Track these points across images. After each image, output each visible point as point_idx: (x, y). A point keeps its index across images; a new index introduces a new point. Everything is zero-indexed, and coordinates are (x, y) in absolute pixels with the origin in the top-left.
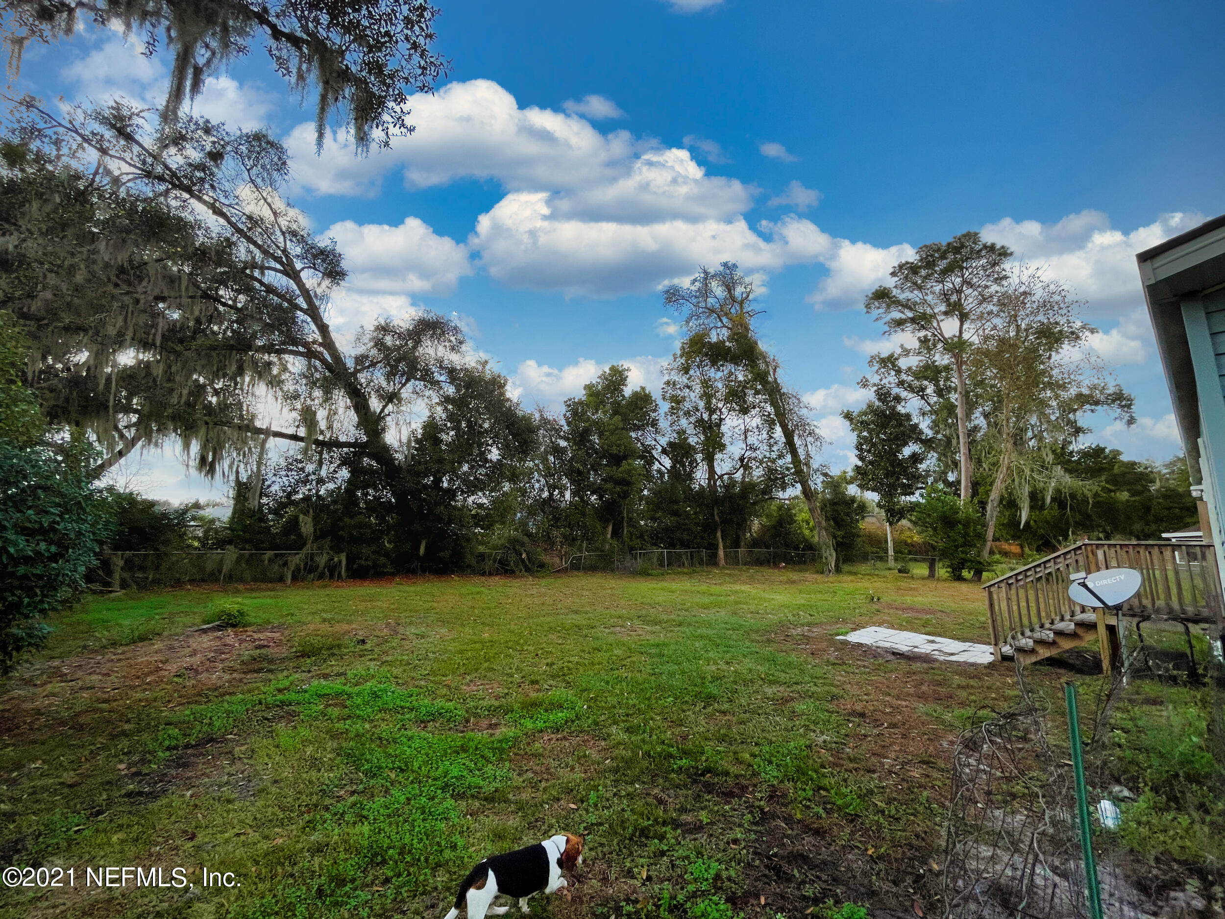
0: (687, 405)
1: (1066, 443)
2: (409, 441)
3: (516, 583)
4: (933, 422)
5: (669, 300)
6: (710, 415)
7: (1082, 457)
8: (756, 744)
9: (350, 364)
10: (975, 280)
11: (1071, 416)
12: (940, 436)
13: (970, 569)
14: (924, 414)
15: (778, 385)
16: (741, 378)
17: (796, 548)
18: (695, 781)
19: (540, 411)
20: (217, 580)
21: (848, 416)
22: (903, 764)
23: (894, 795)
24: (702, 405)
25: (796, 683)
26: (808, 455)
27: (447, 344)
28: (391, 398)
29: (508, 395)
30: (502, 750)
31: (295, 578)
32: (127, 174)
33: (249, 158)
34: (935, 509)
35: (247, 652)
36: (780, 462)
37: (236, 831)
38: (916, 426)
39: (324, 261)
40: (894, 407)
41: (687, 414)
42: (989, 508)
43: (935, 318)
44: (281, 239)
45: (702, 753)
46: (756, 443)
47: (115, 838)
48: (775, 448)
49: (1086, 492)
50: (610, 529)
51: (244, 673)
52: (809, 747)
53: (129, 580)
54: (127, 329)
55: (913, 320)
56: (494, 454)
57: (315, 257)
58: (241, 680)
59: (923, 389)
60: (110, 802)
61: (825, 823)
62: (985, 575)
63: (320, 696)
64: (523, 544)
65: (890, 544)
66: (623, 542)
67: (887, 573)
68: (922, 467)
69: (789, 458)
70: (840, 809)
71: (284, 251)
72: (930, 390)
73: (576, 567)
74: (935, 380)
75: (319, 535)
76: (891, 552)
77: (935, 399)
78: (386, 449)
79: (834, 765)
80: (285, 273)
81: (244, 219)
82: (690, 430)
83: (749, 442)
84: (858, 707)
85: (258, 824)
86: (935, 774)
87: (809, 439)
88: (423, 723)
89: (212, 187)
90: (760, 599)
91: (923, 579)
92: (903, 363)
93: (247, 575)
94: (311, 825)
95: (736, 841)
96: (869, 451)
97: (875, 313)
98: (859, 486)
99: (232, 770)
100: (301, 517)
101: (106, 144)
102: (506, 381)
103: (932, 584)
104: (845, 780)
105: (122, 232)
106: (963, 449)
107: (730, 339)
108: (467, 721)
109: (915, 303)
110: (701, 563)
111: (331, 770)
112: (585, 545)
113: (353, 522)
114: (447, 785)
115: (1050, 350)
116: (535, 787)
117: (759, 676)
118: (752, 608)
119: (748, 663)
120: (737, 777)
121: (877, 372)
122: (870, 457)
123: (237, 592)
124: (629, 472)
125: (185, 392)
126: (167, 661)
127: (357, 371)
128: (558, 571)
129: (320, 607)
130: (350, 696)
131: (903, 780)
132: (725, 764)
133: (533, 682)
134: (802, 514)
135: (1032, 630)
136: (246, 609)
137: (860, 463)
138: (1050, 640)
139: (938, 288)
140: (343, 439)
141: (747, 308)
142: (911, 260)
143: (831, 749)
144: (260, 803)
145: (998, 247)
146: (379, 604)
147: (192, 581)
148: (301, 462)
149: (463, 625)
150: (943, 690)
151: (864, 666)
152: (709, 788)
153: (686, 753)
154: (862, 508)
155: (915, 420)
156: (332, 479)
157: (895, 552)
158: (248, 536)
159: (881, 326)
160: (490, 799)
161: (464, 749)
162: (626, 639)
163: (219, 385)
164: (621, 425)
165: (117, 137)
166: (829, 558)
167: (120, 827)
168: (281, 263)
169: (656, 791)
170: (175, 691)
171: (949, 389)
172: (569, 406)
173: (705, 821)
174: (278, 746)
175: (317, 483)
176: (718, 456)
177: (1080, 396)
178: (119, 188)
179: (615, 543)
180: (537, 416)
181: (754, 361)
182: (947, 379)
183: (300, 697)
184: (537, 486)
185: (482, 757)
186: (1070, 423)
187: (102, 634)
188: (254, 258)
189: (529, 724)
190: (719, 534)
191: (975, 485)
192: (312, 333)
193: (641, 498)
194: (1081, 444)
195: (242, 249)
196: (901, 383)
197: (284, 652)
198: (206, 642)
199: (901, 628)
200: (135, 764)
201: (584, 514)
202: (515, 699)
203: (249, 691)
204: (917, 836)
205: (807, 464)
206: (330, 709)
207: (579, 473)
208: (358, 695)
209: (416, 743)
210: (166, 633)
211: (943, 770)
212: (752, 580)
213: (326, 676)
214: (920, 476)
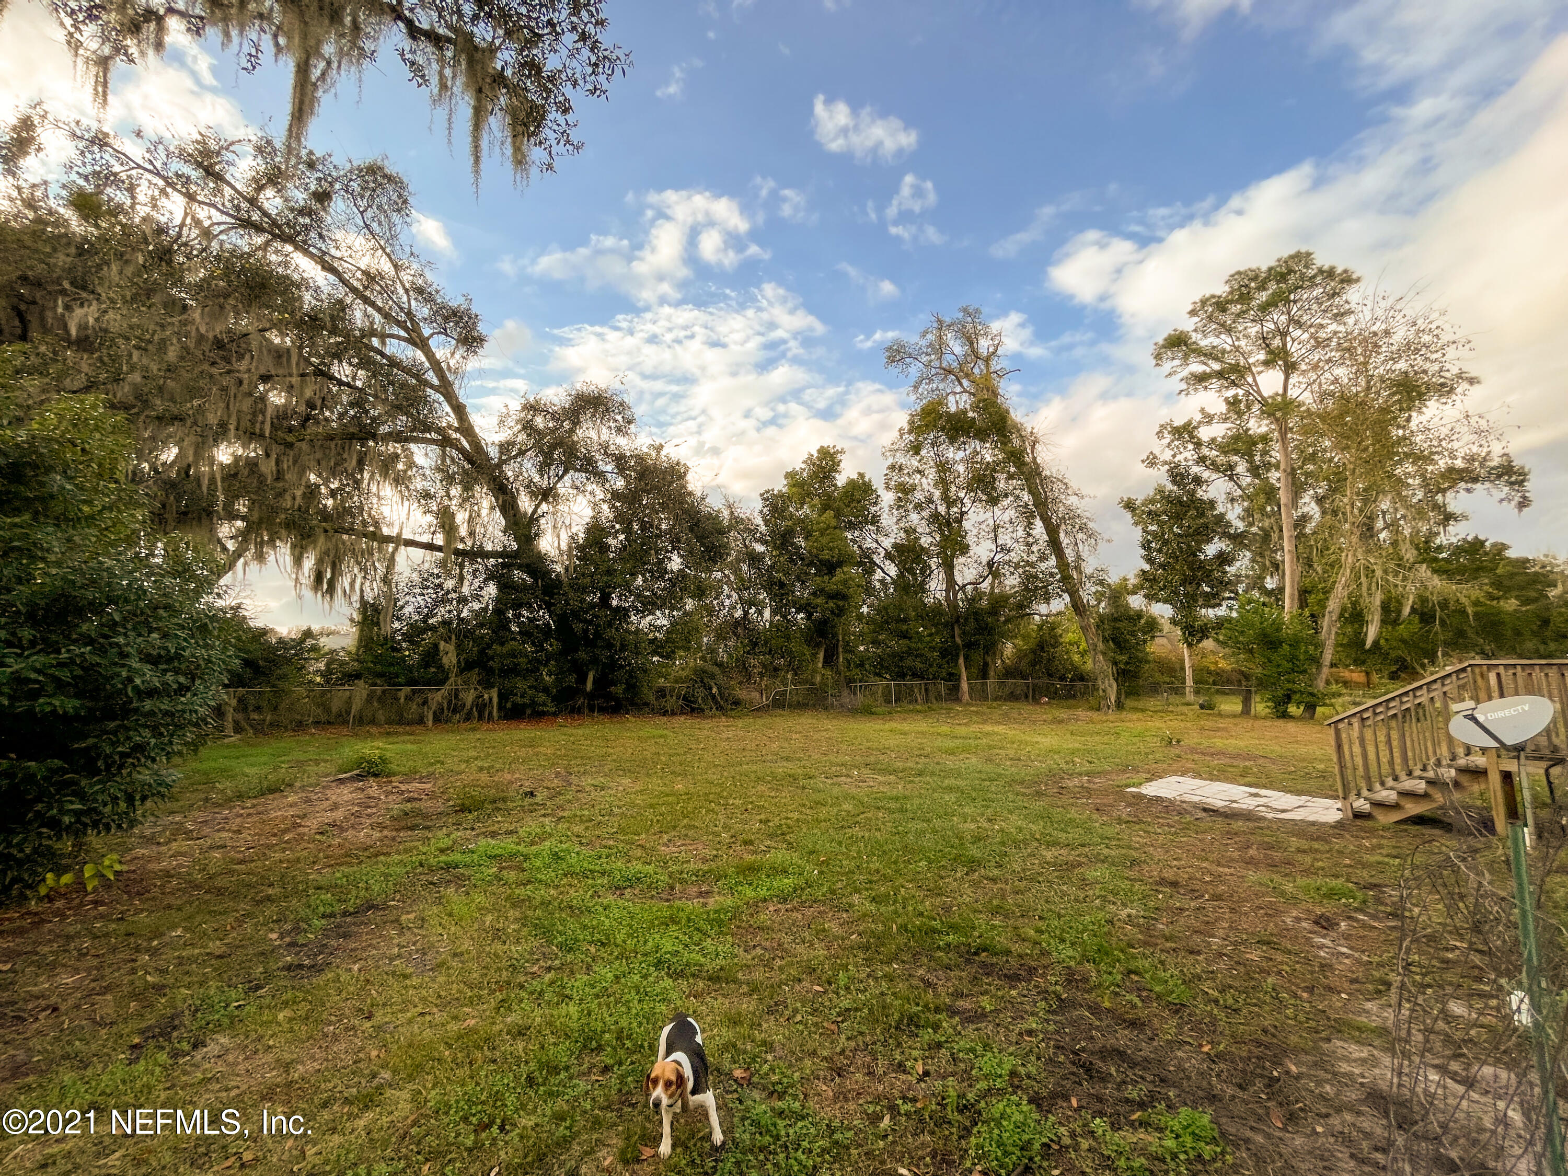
0: (919, 496)
1: (1433, 535)
2: (570, 548)
3: (707, 724)
4: (1246, 510)
5: (891, 360)
6: (948, 508)
7: (1453, 554)
8: (1040, 918)
9: (493, 452)
10: (1305, 318)
11: (1439, 497)
12: (1254, 529)
13: (1298, 704)
14: (1232, 500)
15: (1038, 466)
16: (989, 458)
17: (1063, 678)
18: (968, 961)
19: (730, 507)
20: (345, 722)
21: (1129, 505)
22: (1235, 944)
23: (1229, 981)
24: (937, 494)
25: (1083, 846)
26: (1079, 557)
27: (612, 424)
28: (546, 494)
29: (690, 487)
30: (720, 923)
31: (437, 719)
32: (219, 224)
33: (362, 197)
34: (1251, 625)
35: (396, 806)
36: (1043, 566)
37: (419, 1010)
38: (1221, 517)
39: (457, 323)
40: (1194, 492)
41: (919, 507)
42: (1325, 623)
43: (1249, 368)
44: (405, 299)
45: (974, 928)
46: (1009, 543)
47: (281, 1016)
48: (1035, 548)
49: (1463, 600)
50: (821, 656)
51: (397, 830)
52: (1110, 922)
53: (243, 724)
54: (229, 416)
55: (1220, 375)
56: (675, 563)
57: (446, 319)
58: (394, 839)
59: (1231, 467)
60: (268, 975)
61: (1143, 1013)
62: (1320, 710)
63: (490, 857)
64: (713, 676)
65: (1188, 672)
66: (838, 673)
67: (1185, 709)
68: (1231, 570)
69: (1053, 561)
70: (1159, 997)
71: (409, 314)
72: (1242, 468)
73: (779, 704)
74: (1248, 454)
75: (466, 667)
76: (1189, 682)
77: (1249, 480)
78: (541, 558)
79: (1146, 944)
80: (411, 341)
81: (359, 274)
82: (923, 528)
83: (1000, 542)
84: (1169, 874)
85: (443, 1003)
86: (1279, 957)
87: (1080, 536)
88: (619, 889)
89: (321, 236)
90: (1021, 742)
91: (1235, 716)
92: (1205, 433)
93: (381, 716)
94: (504, 1005)
95: (1030, 1033)
96: (1159, 551)
97: (1167, 366)
98: (1146, 596)
99: (403, 940)
100: (442, 644)
101: (193, 188)
102: (687, 469)
103: (1247, 723)
104: (1162, 962)
105: (218, 296)
106: (1287, 545)
107: (975, 408)
108: (672, 888)
109: (1224, 352)
110: (939, 698)
111: (518, 942)
112: (789, 676)
113: (505, 650)
114: (659, 962)
115: (1410, 409)
116: (768, 966)
117: (1033, 835)
118: (1011, 753)
119: (1016, 820)
120: (1021, 956)
121: (1169, 445)
122: (1161, 559)
123: (371, 736)
124: (845, 582)
125: (299, 493)
126: (305, 816)
127: (502, 462)
128: (758, 710)
129: (473, 753)
130: (526, 857)
131: (1238, 963)
132: (1002, 941)
133: (746, 843)
134: (1071, 633)
135: (1396, 779)
136: (388, 754)
137: (1147, 567)
138: (1421, 792)
139: (1254, 330)
140: (489, 547)
141: (995, 365)
142: (1218, 293)
143: (1139, 925)
144: (441, 979)
145: (1339, 270)
146: (541, 749)
147: (317, 723)
148: (438, 577)
149: (648, 775)
150: (1277, 855)
151: (1169, 825)
152: (988, 968)
153: (953, 928)
154: (1152, 626)
155: (1220, 509)
156: (477, 598)
157: (1196, 682)
158: (379, 668)
159: (1176, 384)
160: (714, 978)
161: (674, 920)
162: (854, 791)
163: (334, 485)
164: (833, 523)
165: (204, 178)
166: (1109, 690)
167: (286, 1004)
168: (406, 329)
169: (921, 972)
170: (319, 851)
171: (1268, 466)
172: (767, 500)
173: (988, 1008)
174: (450, 915)
175: (459, 602)
176: (959, 561)
177: (1451, 470)
178: (210, 241)
179: (828, 673)
180: (726, 513)
181: (1005, 436)
182: (1265, 453)
183: (467, 859)
184: (727, 602)
185: (698, 929)
186: (1436, 507)
187: (226, 785)
188: (372, 323)
189: (750, 893)
190: (961, 661)
191: (1304, 594)
192: (446, 416)
193: (860, 617)
194: (1453, 535)
195: (358, 314)
196: (1202, 460)
197: (439, 806)
198: (346, 794)
199: (1212, 778)
200: (289, 933)
201: (788, 638)
202: (727, 861)
203: (406, 851)
204: (1265, 1031)
205: (1078, 568)
206: (504, 872)
207: (782, 585)
208: (536, 856)
209: (616, 913)
210: (298, 784)
211: (1290, 952)
212: (1006, 719)
213: (494, 835)
214: (1229, 582)
